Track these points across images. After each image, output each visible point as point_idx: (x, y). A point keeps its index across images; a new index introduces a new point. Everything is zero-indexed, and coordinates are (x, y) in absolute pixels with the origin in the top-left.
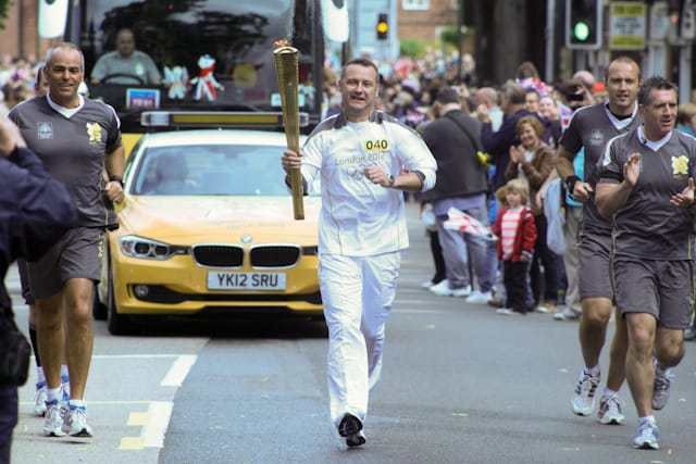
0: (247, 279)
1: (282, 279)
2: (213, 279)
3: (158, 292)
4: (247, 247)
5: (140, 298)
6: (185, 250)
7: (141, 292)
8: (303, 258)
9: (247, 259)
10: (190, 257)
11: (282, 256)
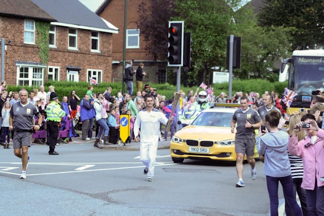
0: (199, 149)
1: (208, 150)
2: (190, 149)
3: (179, 152)
4: (199, 141)
5: (175, 153)
6: (184, 141)
7: (175, 151)
8: (214, 145)
9: (199, 144)
10: (186, 143)
11: (209, 144)
